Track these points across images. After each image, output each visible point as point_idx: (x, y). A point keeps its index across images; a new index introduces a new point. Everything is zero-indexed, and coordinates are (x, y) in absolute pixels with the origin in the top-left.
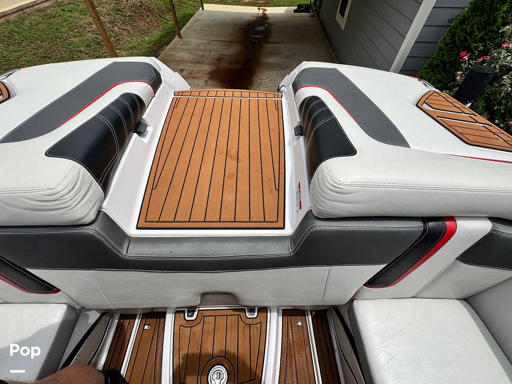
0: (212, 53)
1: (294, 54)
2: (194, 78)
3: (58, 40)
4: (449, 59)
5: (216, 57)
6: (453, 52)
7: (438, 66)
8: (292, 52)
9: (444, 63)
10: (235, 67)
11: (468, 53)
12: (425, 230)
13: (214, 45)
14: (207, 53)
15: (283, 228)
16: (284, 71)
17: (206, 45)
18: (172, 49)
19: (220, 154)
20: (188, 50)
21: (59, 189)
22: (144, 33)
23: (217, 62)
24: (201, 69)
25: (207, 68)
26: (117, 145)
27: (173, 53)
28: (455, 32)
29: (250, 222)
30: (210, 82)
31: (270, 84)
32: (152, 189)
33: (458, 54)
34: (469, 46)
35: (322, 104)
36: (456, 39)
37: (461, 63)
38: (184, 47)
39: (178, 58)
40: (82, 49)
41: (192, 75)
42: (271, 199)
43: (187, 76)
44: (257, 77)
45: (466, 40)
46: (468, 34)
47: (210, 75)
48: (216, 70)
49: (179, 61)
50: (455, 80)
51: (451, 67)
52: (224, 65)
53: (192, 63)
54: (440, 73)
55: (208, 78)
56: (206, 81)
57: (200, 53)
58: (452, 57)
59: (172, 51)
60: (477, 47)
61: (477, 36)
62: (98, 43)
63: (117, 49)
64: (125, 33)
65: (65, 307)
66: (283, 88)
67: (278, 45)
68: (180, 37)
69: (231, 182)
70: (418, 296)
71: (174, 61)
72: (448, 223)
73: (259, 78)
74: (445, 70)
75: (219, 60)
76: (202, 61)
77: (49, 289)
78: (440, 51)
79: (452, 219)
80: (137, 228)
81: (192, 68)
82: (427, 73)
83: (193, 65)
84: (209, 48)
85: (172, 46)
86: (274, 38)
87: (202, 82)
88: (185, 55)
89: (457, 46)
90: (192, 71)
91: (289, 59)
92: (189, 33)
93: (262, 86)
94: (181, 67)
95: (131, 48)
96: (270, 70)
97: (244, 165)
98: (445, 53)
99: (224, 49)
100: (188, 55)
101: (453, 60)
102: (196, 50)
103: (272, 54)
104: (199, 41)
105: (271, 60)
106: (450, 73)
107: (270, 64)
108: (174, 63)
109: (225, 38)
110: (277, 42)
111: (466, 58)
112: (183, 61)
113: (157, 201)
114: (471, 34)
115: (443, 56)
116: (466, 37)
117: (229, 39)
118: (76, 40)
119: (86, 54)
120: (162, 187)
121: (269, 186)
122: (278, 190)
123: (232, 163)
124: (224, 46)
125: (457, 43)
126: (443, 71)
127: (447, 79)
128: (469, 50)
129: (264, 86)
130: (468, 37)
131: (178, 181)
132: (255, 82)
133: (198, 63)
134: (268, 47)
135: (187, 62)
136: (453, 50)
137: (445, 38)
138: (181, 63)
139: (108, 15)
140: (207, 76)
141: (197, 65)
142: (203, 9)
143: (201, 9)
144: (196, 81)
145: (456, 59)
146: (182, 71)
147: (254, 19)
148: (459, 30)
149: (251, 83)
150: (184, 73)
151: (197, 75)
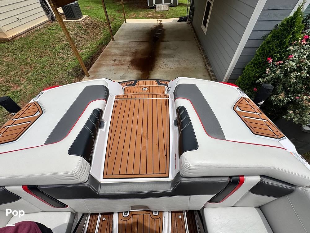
0: (132, 49)
1: (178, 48)
2: (122, 65)
3: (47, 47)
4: (262, 61)
5: (134, 51)
6: (264, 58)
7: (256, 64)
8: (177, 46)
9: (260, 63)
10: (145, 57)
11: (271, 59)
12: (230, 181)
13: (132, 44)
14: (128, 49)
15: (168, 177)
16: (172, 59)
17: (128, 44)
18: (109, 48)
19: (139, 135)
20: (118, 48)
21: (76, 171)
22: (93, 38)
23: (134, 54)
24: (125, 59)
25: (129, 58)
26: (94, 140)
27: (110, 50)
28: (264, 48)
29: (153, 174)
30: (131, 67)
31: (164, 67)
32: (108, 157)
33: (267, 59)
34: (272, 55)
35: (186, 113)
36: (265, 51)
37: (269, 63)
38: (116, 46)
39: (112, 53)
40: (60, 51)
41: (121, 63)
42: (163, 161)
43: (118, 64)
44: (157, 63)
45: (270, 52)
46: (271, 49)
47: (130, 63)
48: (134, 59)
49: (113, 55)
50: (266, 73)
51: (264, 65)
52: (139, 56)
53: (120, 55)
54: (258, 68)
55: (129, 65)
56: (128, 67)
57: (125, 49)
58: (263, 60)
59: (109, 49)
60: (276, 56)
62: (69, 47)
63: (79, 49)
64: (83, 39)
65: (70, 213)
66: (170, 89)
67: (169, 42)
68: (113, 40)
69: (144, 152)
70: (236, 206)
71: (110, 55)
72: (240, 178)
73: (158, 63)
74: (260, 67)
75: (136, 53)
76: (126, 54)
77: (65, 206)
78: (257, 56)
80: (103, 178)
81: (121, 59)
82: (251, 67)
83: (121, 57)
84: (129, 46)
85: (109, 46)
86: (166, 38)
87: (126, 67)
88: (116, 51)
89: (266, 55)
90: (121, 60)
91: (175, 51)
92: (118, 37)
93: (160, 68)
94: (114, 58)
95: (86, 48)
96: (165, 58)
97: (150, 141)
98: (260, 57)
99: (138, 46)
100: (118, 51)
101: (264, 62)
102: (122, 47)
103: (165, 48)
104: (124, 42)
105: (165, 52)
106: (263, 68)
107: (164, 54)
108: (110, 56)
109: (139, 39)
110: (168, 40)
111: (271, 61)
112: (116, 55)
113: (111, 164)
114: (273, 49)
115: (259, 59)
116: (270, 51)
117: (141, 40)
118: (57, 46)
119: (62, 53)
120: (113, 156)
121: (162, 154)
122: (166, 156)
123: (144, 140)
124: (138, 44)
125: (266, 53)
126: (259, 67)
127: (262, 72)
128: (272, 57)
130: (271, 51)
131: (120, 152)
132: (156, 66)
133: (124, 55)
134: (163, 44)
135: (118, 55)
136: (264, 57)
137: (259, 50)
138: (114, 56)
139: (74, 30)
140: (129, 63)
141: (123, 57)
142: (126, 22)
143: (125, 22)
144: (123, 67)
145: (265, 61)
146: (115, 60)
147: (155, 27)
148: (266, 47)
149: (154, 66)
150: (116, 62)
151: (124, 63)
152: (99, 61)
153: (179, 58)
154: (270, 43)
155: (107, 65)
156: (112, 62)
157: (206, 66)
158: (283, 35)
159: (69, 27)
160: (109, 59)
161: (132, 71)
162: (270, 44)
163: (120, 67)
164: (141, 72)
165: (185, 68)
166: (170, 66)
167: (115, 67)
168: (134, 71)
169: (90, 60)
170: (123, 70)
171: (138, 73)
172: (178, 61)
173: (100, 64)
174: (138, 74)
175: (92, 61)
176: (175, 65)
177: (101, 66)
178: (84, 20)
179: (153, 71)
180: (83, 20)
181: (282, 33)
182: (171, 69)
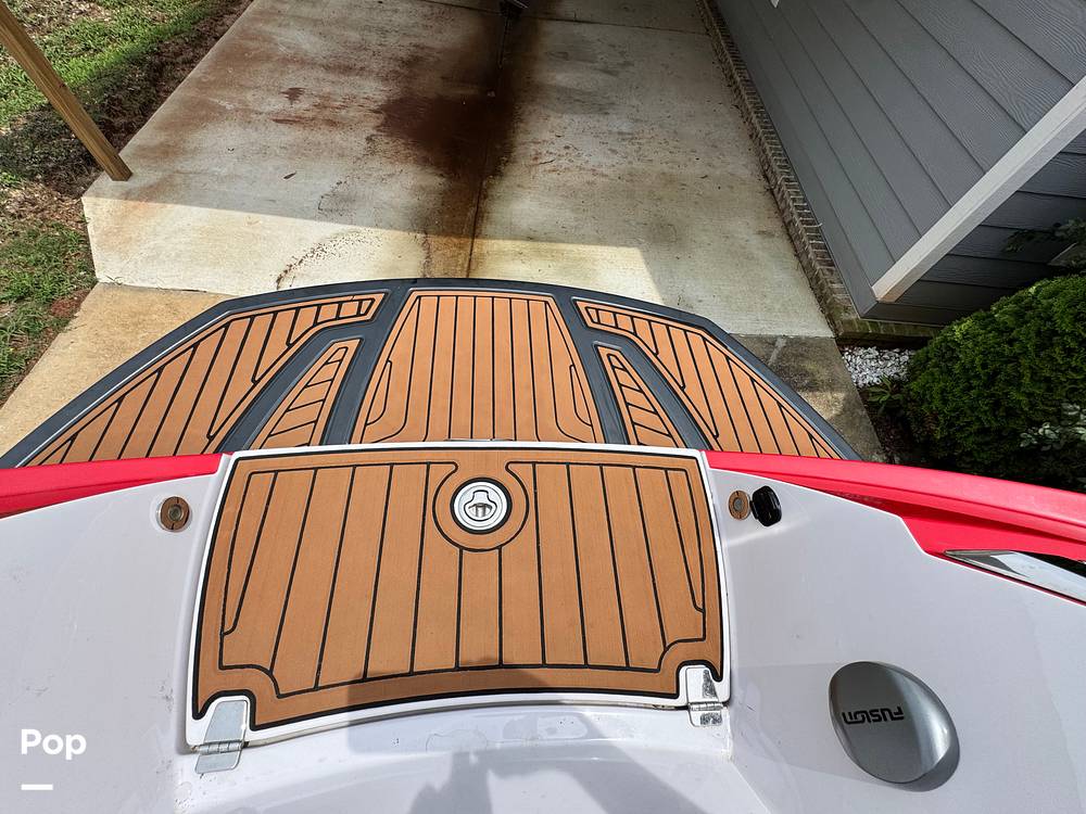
0: (391, 41)
1: (628, 64)
2: (332, 123)
5: (403, 54)
8: (621, 54)
10: (461, 92)
13: (396, 11)
16: (602, 119)
17: (371, 9)
18: (265, 15)
20: (316, 23)
23: (405, 71)
24: (355, 92)
25: (374, 91)
27: (269, 29)
30: (384, 143)
31: (564, 162)
39: (283, 49)
41: (328, 114)
43: (310, 115)
44: (527, 132)
47: (382, 116)
48: (401, 100)
49: (285, 61)
52: (429, 84)
53: (327, 68)
55: (377, 128)
56: (369, 139)
57: (355, 36)
71: (269, 58)
73: (531, 137)
75: (412, 64)
76: (359, 65)
81: (327, 89)
83: (332, 77)
84: (380, 20)
86: (568, 5)
87: (355, 141)
88: (306, 42)
90: (327, 97)
91: (613, 79)
93: (541, 168)
94: (291, 82)
96: (564, 113)
100: (316, 40)
102: (341, 23)
105: (563, 77)
107: (560, 89)
108: (270, 65)
112: (302, 61)
129: (548, 167)
132: (519, 151)
133: (347, 70)
134: (553, 34)
135: (313, 64)
138: (291, 66)
140: (374, 121)
141: (343, 78)
144: (338, 136)
146: (294, 94)
149: (508, 153)
150: (302, 105)
151: (343, 112)
152: (202, 85)
153: (637, 121)
155: (246, 116)
156: (278, 104)
157: (766, 177)
160: (261, 81)
161: (389, 169)
163: (321, 136)
164: (439, 180)
165: (669, 180)
166: (593, 161)
167: (292, 135)
168: (399, 167)
169: (140, 75)
170: (342, 156)
171: (423, 184)
172: (629, 137)
173: (203, 104)
174: (422, 188)
175: (154, 82)
176: (616, 159)
177: (207, 118)
179: (506, 182)
182: (600, 180)
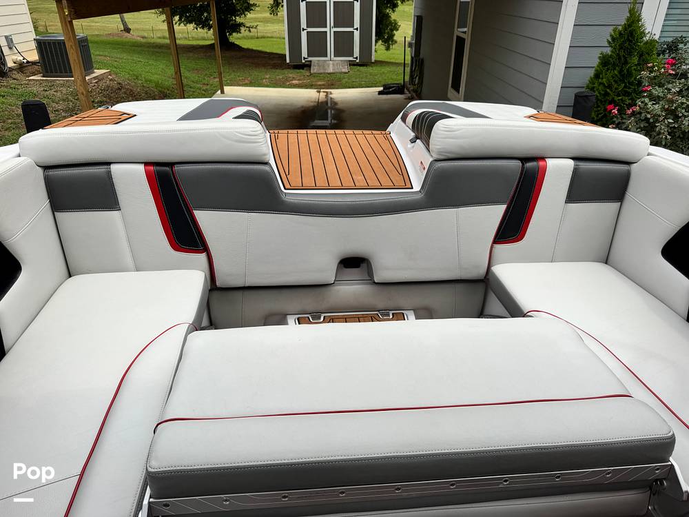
4: (597, 116)
6: (599, 109)
11: (615, 106)
12: (524, 169)
15: (412, 188)
19: (340, 160)
28: (594, 87)
32: (286, 175)
33: (605, 108)
34: (613, 100)
45: (606, 94)
58: (600, 114)
61: (616, 89)
72: (541, 163)
79: (543, 159)
80: (285, 189)
89: (601, 101)
111: (615, 111)
114: (610, 88)
116: (606, 91)
121: (394, 174)
122: (402, 174)
125: (599, 98)
128: (615, 103)
130: (608, 90)
139: (64, 100)
142: (222, 92)
143: (219, 92)
145: (605, 116)
147: (312, 104)
148: (596, 85)
154: (601, 76)
158: (620, 58)
159: (52, 92)
162: (602, 79)
178: (99, 79)
180: (95, 78)
181: (618, 55)
